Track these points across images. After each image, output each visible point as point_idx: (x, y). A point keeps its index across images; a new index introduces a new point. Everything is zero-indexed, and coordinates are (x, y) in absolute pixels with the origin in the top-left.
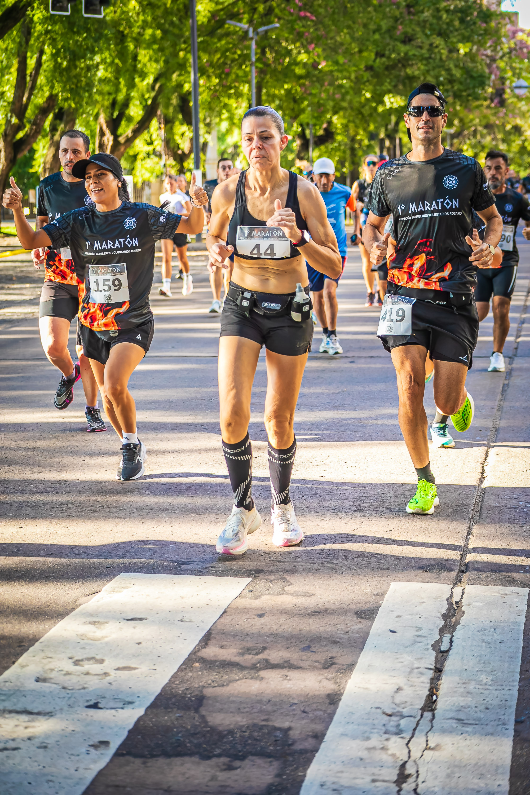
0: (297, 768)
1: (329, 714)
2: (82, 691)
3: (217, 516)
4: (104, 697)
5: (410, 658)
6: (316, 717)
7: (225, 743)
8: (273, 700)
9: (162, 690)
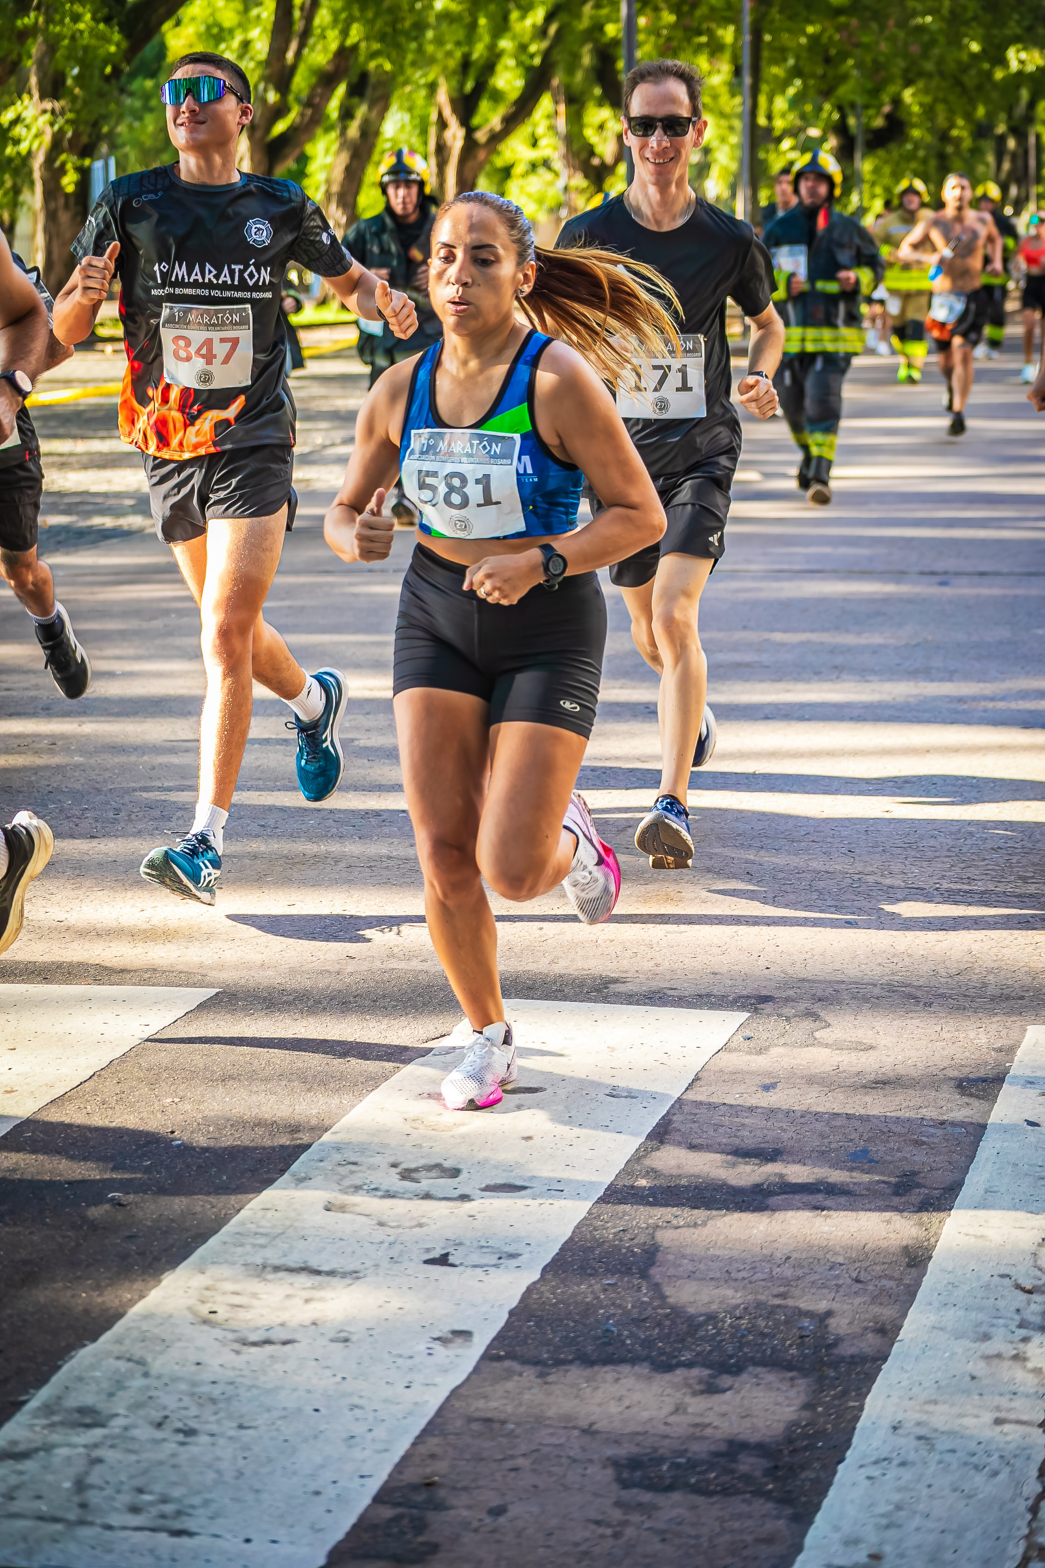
0: (845, 1393)
1: (909, 1286)
2: (417, 1230)
3: (678, 888)
4: (461, 1244)
6: (882, 1290)
7: (702, 1338)
8: (794, 1255)
9: (574, 1232)
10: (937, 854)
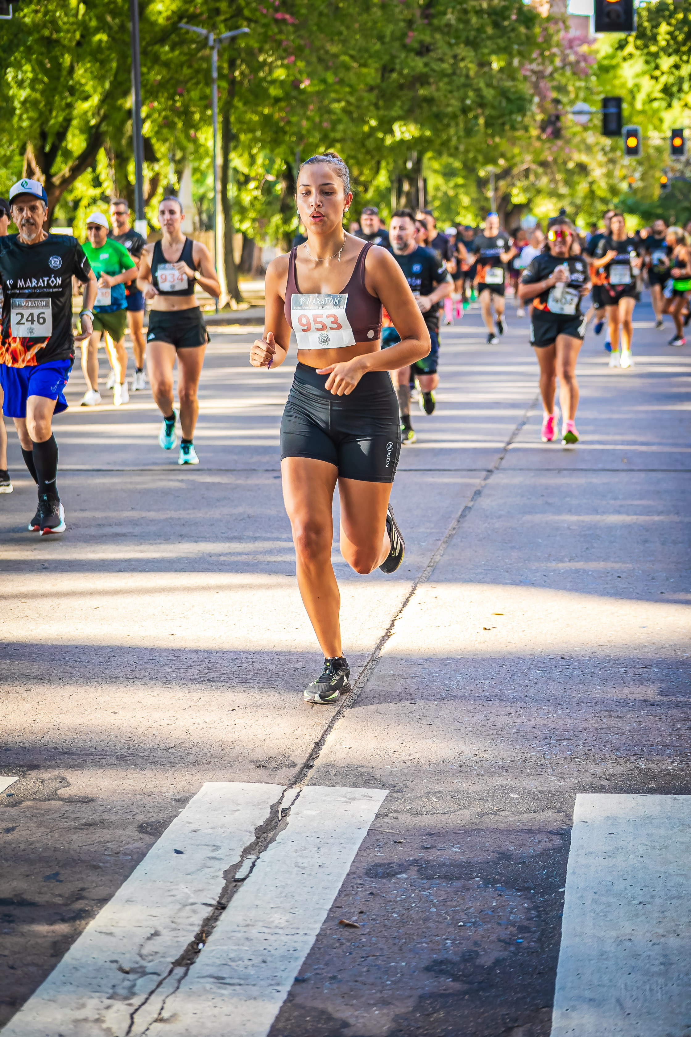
1: (45, 970)
5: (186, 890)
10: (193, 664)
